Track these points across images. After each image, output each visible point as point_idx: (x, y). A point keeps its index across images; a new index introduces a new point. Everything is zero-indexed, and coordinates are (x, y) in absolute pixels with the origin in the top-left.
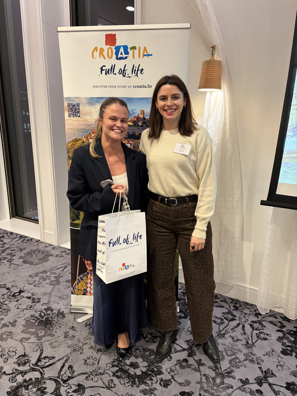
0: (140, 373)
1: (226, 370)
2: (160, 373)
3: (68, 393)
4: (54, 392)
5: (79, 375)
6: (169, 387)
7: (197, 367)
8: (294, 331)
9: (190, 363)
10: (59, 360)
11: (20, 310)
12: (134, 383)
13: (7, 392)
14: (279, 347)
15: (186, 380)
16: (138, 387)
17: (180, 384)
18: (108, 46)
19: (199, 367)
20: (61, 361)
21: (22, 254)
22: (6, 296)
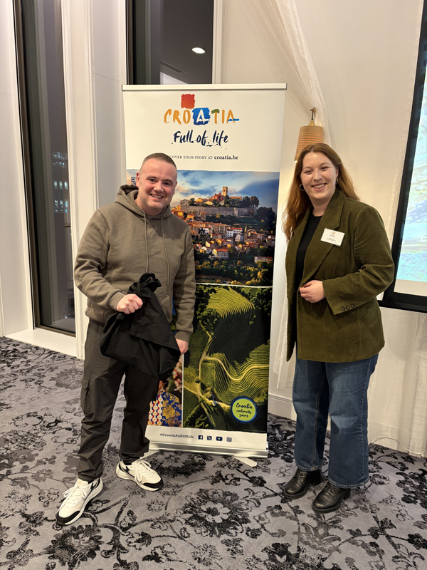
0: (221, 521)
1: (331, 519)
2: (247, 521)
3: (130, 543)
4: (112, 541)
5: (142, 522)
6: (258, 537)
7: (294, 514)
8: (419, 475)
9: (284, 510)
10: (115, 505)
11: (58, 444)
12: (213, 532)
13: (52, 541)
14: (399, 493)
15: (279, 530)
16: (219, 536)
17: (272, 534)
18: (185, 109)
19: (296, 515)
20: (118, 505)
21: (54, 374)
22: (38, 427)
